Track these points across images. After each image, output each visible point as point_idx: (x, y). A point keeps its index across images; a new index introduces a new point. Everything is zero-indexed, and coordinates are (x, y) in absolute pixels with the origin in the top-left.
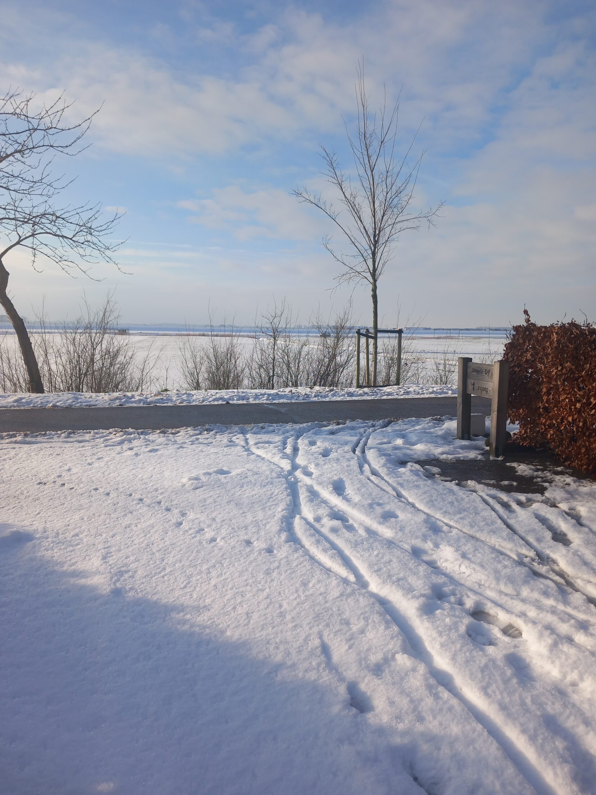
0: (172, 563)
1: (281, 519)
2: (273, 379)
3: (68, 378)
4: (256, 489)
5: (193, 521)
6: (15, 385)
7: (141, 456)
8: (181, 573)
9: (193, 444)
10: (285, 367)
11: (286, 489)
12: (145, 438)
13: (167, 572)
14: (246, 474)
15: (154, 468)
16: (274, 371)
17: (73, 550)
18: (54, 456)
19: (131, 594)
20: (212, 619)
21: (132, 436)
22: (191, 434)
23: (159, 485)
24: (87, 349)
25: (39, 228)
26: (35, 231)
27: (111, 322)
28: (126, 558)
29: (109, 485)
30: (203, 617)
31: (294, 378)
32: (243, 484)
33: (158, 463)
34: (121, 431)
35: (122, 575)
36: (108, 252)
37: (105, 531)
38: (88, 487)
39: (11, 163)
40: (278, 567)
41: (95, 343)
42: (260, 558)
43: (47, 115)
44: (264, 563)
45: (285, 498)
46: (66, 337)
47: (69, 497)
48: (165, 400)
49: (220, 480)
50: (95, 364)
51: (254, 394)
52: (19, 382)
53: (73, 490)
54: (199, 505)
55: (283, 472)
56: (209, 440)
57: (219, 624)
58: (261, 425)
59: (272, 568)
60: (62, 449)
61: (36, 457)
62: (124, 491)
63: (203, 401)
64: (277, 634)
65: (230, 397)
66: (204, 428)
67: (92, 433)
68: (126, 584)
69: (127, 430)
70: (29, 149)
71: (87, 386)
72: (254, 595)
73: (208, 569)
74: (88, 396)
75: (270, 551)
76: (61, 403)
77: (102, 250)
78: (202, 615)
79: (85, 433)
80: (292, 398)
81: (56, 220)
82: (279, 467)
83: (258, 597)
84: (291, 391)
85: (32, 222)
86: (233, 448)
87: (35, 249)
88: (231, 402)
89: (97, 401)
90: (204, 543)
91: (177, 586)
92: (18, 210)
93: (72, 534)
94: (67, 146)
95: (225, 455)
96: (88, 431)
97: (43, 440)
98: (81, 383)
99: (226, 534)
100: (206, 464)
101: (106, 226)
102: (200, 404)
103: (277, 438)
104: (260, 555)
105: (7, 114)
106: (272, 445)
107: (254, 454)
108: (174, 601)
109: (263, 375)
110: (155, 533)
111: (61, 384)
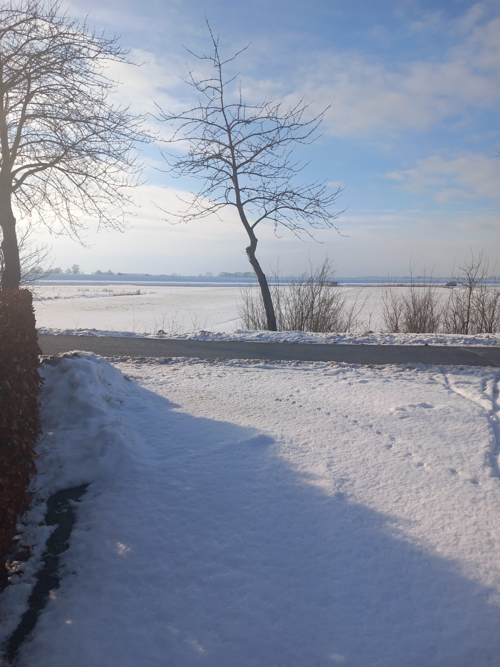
0: (385, 479)
1: (484, 454)
2: (467, 325)
3: (293, 320)
4: (458, 424)
5: (402, 445)
6: (256, 324)
7: (354, 385)
8: (394, 489)
9: (398, 379)
10: (479, 314)
11: (489, 427)
12: (356, 371)
13: (381, 485)
14: (449, 409)
15: (365, 397)
16: (468, 318)
17: (304, 456)
18: (287, 379)
19: (351, 499)
20: (422, 533)
21: (346, 368)
22: (395, 370)
23: (370, 411)
24: (309, 298)
25: (280, 203)
26: (277, 206)
27: (328, 276)
28: (346, 468)
29: (329, 406)
30: (414, 530)
31: (488, 325)
32: (446, 418)
33: (368, 392)
34: (337, 364)
35: (343, 483)
36: (331, 220)
37: (328, 443)
38: (313, 406)
39: (264, 155)
40: (484, 498)
41: (315, 293)
42: (465, 487)
43: (291, 115)
44: (470, 492)
45: (488, 436)
46: (294, 288)
47: (299, 413)
48: (371, 340)
49: (424, 413)
50: (314, 310)
51: (452, 338)
52: (259, 323)
53: (302, 407)
54: (405, 433)
55: (485, 411)
56: (411, 376)
57: (429, 540)
58: (460, 366)
59: (478, 498)
60: (293, 375)
61: (273, 379)
62: (341, 413)
63: (404, 342)
64: (486, 559)
65: (429, 340)
66: (406, 365)
67: (314, 364)
68: (347, 490)
69: (341, 363)
70: (277, 143)
71: (307, 326)
72: (461, 520)
73: (417, 489)
74: (310, 335)
75: (475, 482)
76: (290, 339)
77: (326, 218)
78: (413, 529)
79: (309, 363)
80: (489, 343)
81: (293, 196)
82: (480, 406)
83: (466, 522)
84: (488, 337)
85: (276, 199)
86: (434, 386)
87: (276, 220)
88: (429, 344)
89: (316, 338)
90: (412, 466)
91: (390, 500)
92: (266, 191)
93: (303, 442)
94: (304, 138)
95: (427, 391)
96: (311, 362)
97: (278, 367)
98: (302, 324)
99: (432, 461)
100: (410, 397)
101: (331, 198)
102: (401, 345)
103: (477, 380)
104: (466, 485)
105: (263, 118)
106: (471, 386)
107: (454, 392)
108: (388, 512)
109: (458, 322)
110: (369, 451)
111: (288, 325)
